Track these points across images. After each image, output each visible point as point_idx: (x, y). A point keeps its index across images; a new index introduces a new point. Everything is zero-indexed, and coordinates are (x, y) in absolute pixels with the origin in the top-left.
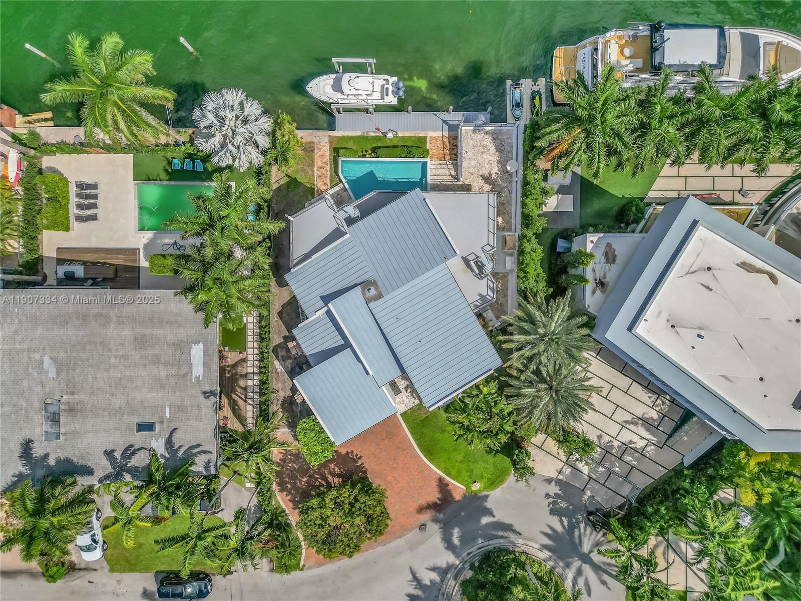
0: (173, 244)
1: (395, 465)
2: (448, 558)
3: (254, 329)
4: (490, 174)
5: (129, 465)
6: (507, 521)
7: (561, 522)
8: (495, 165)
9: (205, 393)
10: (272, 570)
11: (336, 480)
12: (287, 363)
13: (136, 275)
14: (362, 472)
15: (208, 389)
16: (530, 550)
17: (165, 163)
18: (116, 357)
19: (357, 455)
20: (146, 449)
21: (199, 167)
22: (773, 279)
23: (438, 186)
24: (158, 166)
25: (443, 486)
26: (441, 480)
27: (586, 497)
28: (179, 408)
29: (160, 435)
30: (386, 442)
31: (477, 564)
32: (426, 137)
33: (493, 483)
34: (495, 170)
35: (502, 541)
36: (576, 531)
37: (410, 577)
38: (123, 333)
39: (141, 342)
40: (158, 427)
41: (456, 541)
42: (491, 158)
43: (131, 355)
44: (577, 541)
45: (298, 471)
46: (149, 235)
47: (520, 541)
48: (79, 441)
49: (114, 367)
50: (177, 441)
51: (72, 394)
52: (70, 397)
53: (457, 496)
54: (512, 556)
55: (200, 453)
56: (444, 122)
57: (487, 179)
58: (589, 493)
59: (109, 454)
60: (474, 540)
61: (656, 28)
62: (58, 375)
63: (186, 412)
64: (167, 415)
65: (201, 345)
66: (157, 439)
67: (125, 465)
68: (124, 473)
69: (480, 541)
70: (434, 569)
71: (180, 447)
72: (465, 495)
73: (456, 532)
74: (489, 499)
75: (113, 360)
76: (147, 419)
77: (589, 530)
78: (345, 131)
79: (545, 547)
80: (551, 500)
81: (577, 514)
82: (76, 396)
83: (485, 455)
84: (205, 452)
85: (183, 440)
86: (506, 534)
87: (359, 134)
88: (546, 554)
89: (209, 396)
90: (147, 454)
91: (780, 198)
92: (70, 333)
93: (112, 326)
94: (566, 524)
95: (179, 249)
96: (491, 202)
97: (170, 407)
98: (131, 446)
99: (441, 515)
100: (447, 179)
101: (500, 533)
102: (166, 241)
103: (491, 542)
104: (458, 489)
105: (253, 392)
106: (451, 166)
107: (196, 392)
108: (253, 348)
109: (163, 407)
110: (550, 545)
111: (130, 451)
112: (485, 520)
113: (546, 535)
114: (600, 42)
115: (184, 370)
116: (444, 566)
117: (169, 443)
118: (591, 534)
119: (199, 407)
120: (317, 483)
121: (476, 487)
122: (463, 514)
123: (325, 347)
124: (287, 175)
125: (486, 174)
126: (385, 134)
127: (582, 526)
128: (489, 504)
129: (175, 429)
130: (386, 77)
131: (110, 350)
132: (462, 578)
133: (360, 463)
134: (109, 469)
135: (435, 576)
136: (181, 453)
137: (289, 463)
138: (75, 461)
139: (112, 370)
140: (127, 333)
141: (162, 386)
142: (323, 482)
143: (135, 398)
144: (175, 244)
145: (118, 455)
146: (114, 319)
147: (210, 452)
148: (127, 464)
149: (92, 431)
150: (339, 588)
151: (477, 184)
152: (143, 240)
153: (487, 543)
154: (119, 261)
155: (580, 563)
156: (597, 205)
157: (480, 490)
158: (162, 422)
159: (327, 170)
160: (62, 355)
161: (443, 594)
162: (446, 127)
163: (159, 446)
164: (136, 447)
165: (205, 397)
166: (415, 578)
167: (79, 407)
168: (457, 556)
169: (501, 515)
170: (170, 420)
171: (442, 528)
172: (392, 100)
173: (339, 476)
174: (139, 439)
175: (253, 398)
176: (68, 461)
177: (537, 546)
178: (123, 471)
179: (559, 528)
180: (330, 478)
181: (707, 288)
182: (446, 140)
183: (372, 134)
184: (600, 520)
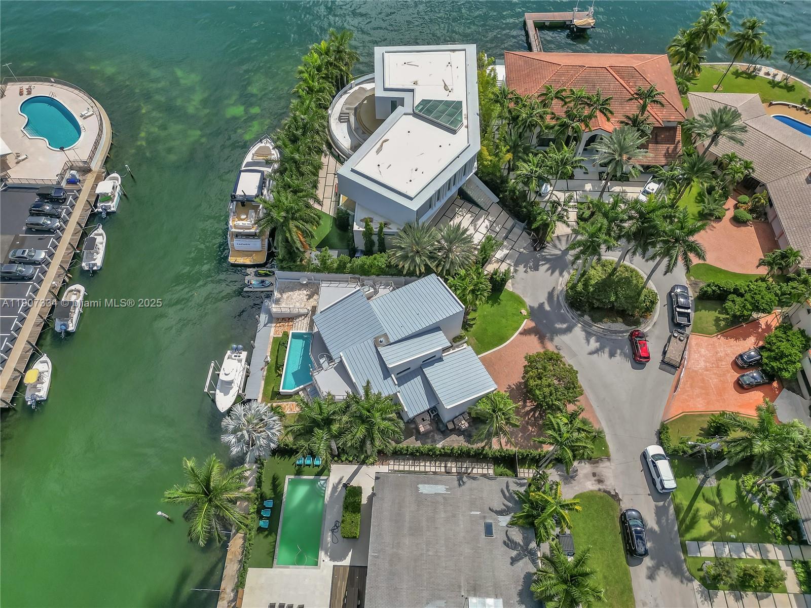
0: (333, 532)
1: (514, 363)
2: (578, 331)
3: (409, 465)
4: (307, 295)
5: (522, 543)
6: (546, 295)
7: (543, 265)
8: (301, 292)
9: (460, 485)
10: (609, 459)
11: (528, 404)
12: (438, 439)
13: (358, 569)
14: (520, 386)
15: (456, 483)
16: (565, 282)
17: (261, 536)
18: (428, 550)
19: (507, 388)
20: (507, 532)
21: (269, 504)
22: (386, 141)
23: (310, 326)
24: (263, 542)
25: (525, 332)
26: (521, 333)
27: (525, 251)
28: (473, 505)
29: (495, 519)
30: (496, 367)
31: (579, 312)
32: (274, 337)
33: (520, 301)
34: (305, 292)
35: (560, 298)
36: (547, 257)
37: (596, 355)
38: (407, 543)
39: (415, 531)
40: (489, 521)
41: (565, 326)
42: (296, 294)
43: (426, 538)
44: (554, 257)
45: (524, 433)
46: (322, 554)
47: (559, 288)
48: (502, 583)
49: (436, 552)
50: (498, 506)
51: (460, 587)
52: (463, 589)
53: (532, 324)
54: (569, 291)
55: (508, 491)
56: (265, 326)
57: (310, 297)
58: (522, 250)
59: (514, 561)
60: (562, 314)
61: (233, 198)
62: (443, 599)
63: (476, 499)
64: (478, 513)
65: (420, 486)
66: (499, 522)
67: (522, 547)
68: (530, 547)
69: (562, 311)
70: (588, 341)
71: (504, 505)
72: (531, 320)
73: (558, 326)
74: (532, 305)
75: (430, 553)
76: (482, 529)
77: (545, 250)
78: (259, 392)
79: (561, 274)
80: (529, 270)
81: (536, 257)
82: (462, 585)
83: (501, 305)
84: (507, 487)
85: (498, 502)
86: (556, 296)
87: (263, 382)
88: (565, 274)
89: (462, 481)
90: (512, 529)
91: (342, 157)
92: (405, 586)
93: (400, 552)
94: (544, 262)
95: (337, 527)
96: (327, 285)
97: (471, 511)
98: (505, 543)
99: (548, 335)
100: (307, 321)
101: (555, 299)
102: (329, 539)
103: (563, 305)
104: (526, 324)
105: (462, 467)
106: (297, 320)
107: (459, 491)
108: (425, 466)
109: (471, 516)
110: (559, 271)
111: (510, 543)
112: (547, 308)
113: (552, 273)
114: (234, 230)
115: (441, 500)
116: (584, 333)
117: (501, 513)
118: (548, 249)
119: (471, 490)
120: (533, 419)
121: (524, 312)
122: (545, 321)
123: (423, 391)
124: (286, 435)
125: (307, 297)
126: (267, 363)
127: (543, 254)
128: (536, 305)
129: (490, 509)
130: (226, 357)
131: (422, 555)
132: (591, 322)
133: (514, 386)
134: (526, 560)
135: (593, 340)
136: (510, 504)
137: (518, 440)
138: (520, 588)
139: (439, 554)
140: (407, 541)
141: (454, 516)
142: (531, 414)
143: (464, 537)
144: (333, 531)
145: (514, 553)
146: (395, 550)
147: (507, 482)
148: (520, 545)
149: (493, 572)
150: (614, 407)
151: (312, 302)
152: (326, 561)
153: (564, 308)
154: (343, 585)
155: (568, 256)
156: (335, 240)
157: (527, 310)
158: (485, 517)
159: (287, 405)
160: (425, 594)
161: (605, 335)
162: (269, 325)
163: (504, 520)
164: (506, 539)
165: (464, 484)
166: (596, 352)
167: (472, 582)
168: (575, 325)
169: (543, 298)
170: (482, 510)
171: (557, 335)
172: (244, 355)
173: (525, 402)
174: (499, 536)
175: (466, 468)
176: (520, 594)
177: (561, 279)
178: (527, 548)
179: (547, 266)
180: (528, 409)
181: (389, 166)
182: (278, 325)
183: (265, 373)
184: (539, 245)
